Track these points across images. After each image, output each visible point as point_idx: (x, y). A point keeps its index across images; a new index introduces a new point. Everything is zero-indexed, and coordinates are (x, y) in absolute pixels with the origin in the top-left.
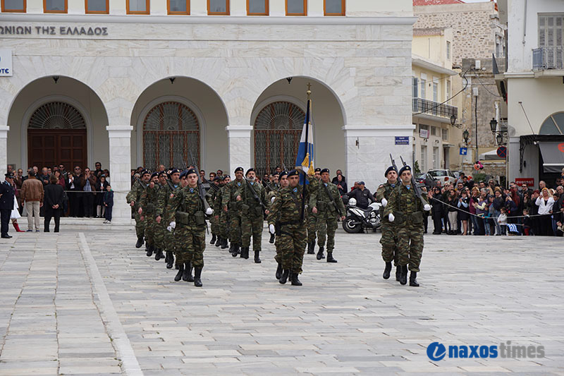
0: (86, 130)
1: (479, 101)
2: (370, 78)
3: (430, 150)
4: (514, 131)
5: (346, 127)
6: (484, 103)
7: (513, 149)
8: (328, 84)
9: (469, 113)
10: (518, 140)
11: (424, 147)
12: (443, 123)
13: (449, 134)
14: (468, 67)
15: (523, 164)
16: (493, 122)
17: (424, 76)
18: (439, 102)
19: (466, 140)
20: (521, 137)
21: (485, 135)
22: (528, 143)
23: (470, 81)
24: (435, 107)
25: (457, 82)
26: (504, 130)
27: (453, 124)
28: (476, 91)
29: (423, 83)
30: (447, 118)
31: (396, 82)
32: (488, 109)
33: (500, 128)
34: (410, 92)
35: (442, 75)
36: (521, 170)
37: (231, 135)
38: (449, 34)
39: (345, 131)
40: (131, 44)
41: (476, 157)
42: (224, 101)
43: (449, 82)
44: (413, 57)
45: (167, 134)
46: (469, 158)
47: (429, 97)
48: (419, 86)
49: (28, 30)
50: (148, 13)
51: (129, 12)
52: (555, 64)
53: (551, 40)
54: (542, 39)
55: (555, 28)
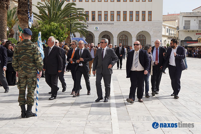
0: (110, 39)
4: (180, 40)
15: (181, 45)
20: (181, 41)
31: (160, 32)
40: (117, 26)
42: (132, 35)
45: (123, 40)
49: (102, 24)
50: (120, 21)
51: (117, 21)
52: (187, 29)
53: (187, 25)
54: (185, 24)
55: (187, 22)
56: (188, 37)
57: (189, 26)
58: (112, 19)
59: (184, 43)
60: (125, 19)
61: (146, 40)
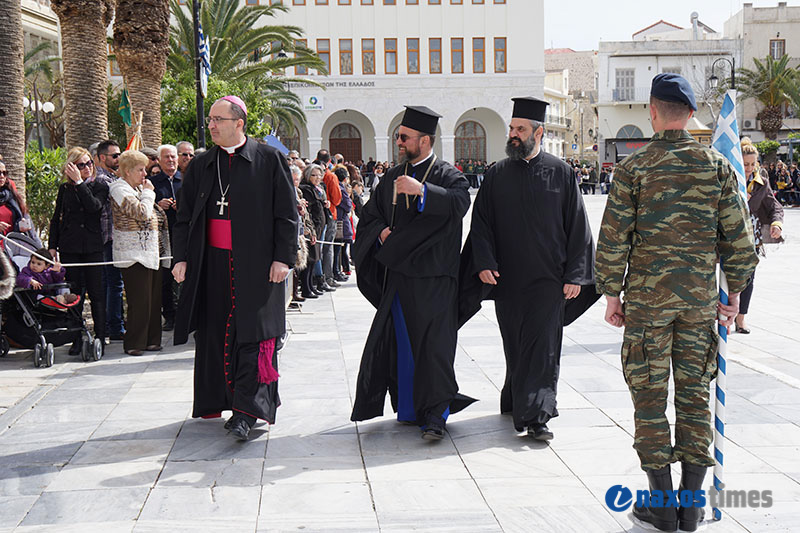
0: (360, 140)
1: (584, 116)
3: (554, 146)
4: (602, 136)
6: (587, 117)
7: (601, 146)
9: (578, 124)
10: (604, 141)
11: (550, 144)
12: (563, 129)
14: (577, 95)
15: (607, 155)
16: (591, 131)
18: (560, 116)
19: (576, 140)
20: (607, 140)
21: (586, 136)
22: (609, 143)
23: (578, 104)
24: (557, 119)
25: (571, 104)
27: (568, 129)
28: (582, 110)
30: (565, 125)
32: (589, 121)
35: (562, 99)
36: (606, 158)
37: (443, 141)
38: (566, 73)
40: (388, 91)
41: (582, 150)
43: (566, 103)
44: (545, 88)
46: (578, 151)
47: (554, 113)
49: (332, 85)
50: (396, 73)
51: (386, 73)
52: (625, 98)
53: (623, 84)
54: (618, 83)
55: (625, 77)
56: (629, 128)
57: (630, 88)
58: (369, 68)
59: (619, 146)
60: (413, 68)
61: (485, 138)
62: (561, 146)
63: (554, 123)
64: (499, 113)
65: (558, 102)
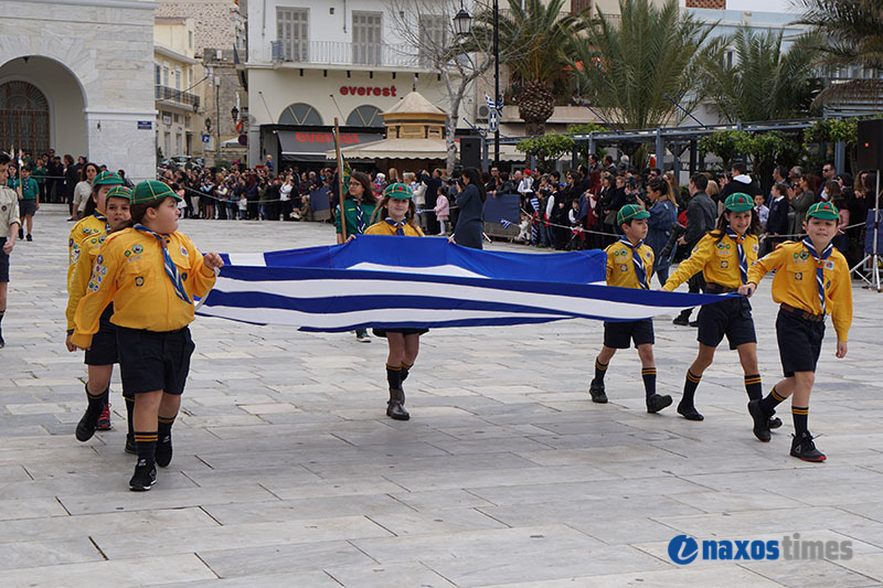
1: (221, 91)
2: (111, 61)
3: (173, 135)
4: (254, 120)
5: (87, 110)
6: (226, 92)
7: (253, 138)
8: (67, 65)
9: (210, 102)
10: (258, 129)
11: (167, 134)
12: (186, 111)
13: (192, 120)
14: (210, 57)
15: (263, 152)
16: (235, 110)
17: (166, 64)
18: (182, 90)
19: (209, 127)
20: (262, 126)
21: (227, 123)
22: (267, 132)
23: (211, 70)
24: (177, 95)
25: (199, 71)
26: (245, 119)
27: (195, 112)
28: (218, 82)
29: (166, 70)
30: (190, 106)
31: (139, 67)
32: (229, 99)
33: (241, 116)
34: (153, 77)
35: (185, 64)
36: (261, 158)
38: (190, 24)
39: (86, 113)
41: (218, 145)
43: (191, 71)
46: (211, 146)
47: (172, 85)
48: (162, 73)
52: (292, 57)
53: (288, 34)
54: (280, 31)
55: (293, 21)
56: (300, 108)
57: (300, 42)
59: (284, 138)
61: (47, 114)
62: (184, 136)
63: (172, 101)
64: (72, 69)
65: (179, 70)
